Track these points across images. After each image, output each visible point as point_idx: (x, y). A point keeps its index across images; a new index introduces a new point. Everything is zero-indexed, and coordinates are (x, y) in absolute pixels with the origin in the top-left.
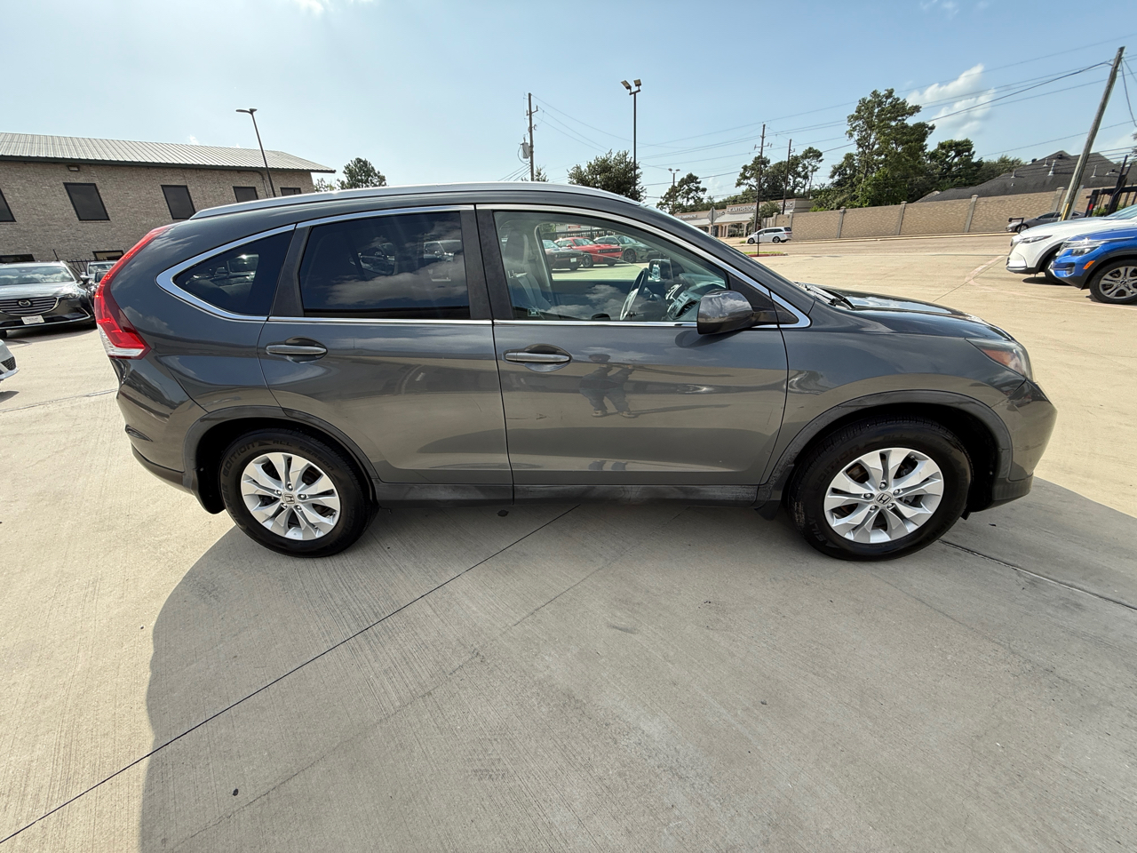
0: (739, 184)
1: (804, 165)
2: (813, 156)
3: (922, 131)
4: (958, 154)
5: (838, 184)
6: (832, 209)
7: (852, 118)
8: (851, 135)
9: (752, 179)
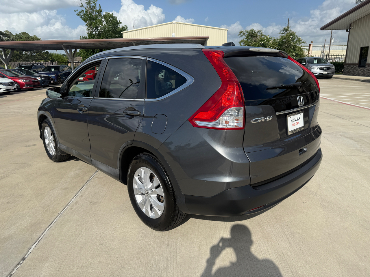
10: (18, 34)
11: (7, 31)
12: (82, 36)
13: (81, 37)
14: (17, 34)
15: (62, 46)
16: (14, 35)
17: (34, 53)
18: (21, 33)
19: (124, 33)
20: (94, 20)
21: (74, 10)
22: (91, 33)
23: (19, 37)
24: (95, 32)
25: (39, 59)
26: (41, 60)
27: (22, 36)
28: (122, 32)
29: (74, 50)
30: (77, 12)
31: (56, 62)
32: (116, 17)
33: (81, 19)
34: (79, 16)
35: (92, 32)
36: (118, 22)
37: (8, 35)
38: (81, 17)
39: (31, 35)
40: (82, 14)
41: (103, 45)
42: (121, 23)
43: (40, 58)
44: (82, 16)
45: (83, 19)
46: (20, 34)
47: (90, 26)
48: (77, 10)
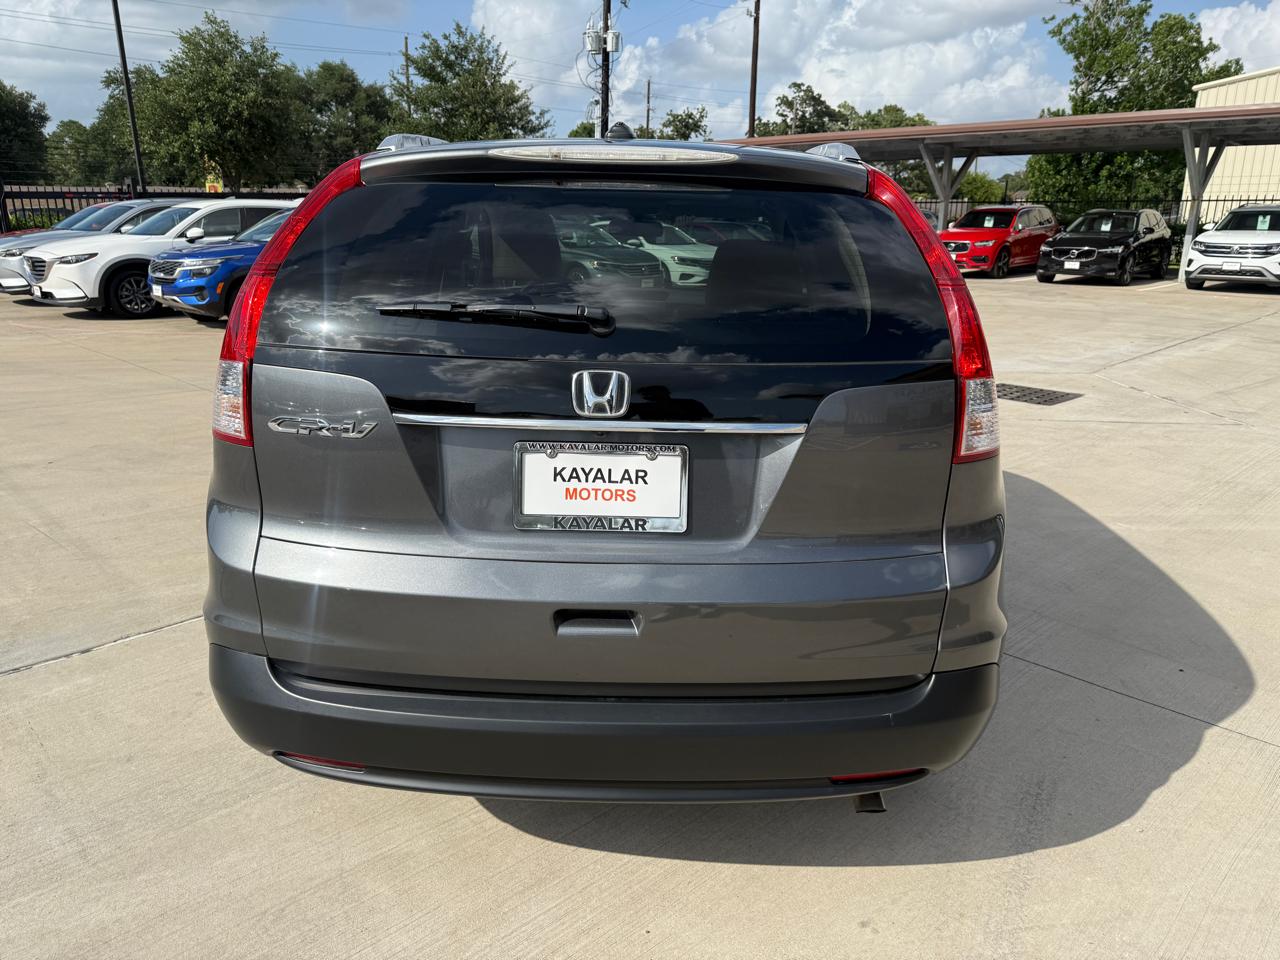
10: (874, 111)
11: (844, 106)
12: (1049, 110)
13: (1046, 111)
14: (869, 113)
15: (921, 147)
16: (861, 117)
17: (906, 168)
18: (882, 108)
19: (1204, 90)
20: (1107, 46)
21: (1044, 19)
22: (1083, 98)
23: (873, 120)
24: (1099, 94)
25: (914, 191)
26: (920, 192)
27: (884, 119)
28: (1195, 88)
29: (964, 159)
30: (1052, 25)
31: (966, 200)
32: (1199, 27)
33: (1061, 47)
34: (1056, 39)
35: (1090, 92)
36: (1206, 43)
37: (844, 115)
38: (1064, 40)
39: (910, 113)
40: (1067, 30)
41: (1064, 138)
42: (1213, 48)
43: (918, 185)
44: (1069, 38)
45: (1070, 49)
46: (880, 111)
47: (1087, 70)
48: (1053, 18)
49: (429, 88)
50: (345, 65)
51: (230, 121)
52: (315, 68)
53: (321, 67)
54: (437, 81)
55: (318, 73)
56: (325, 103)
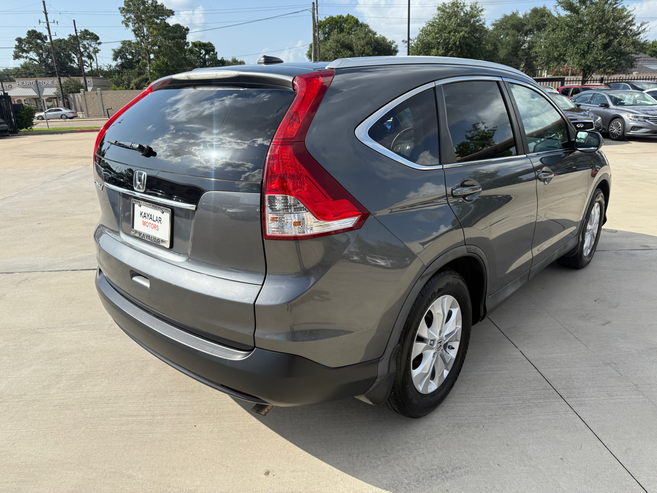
0: (17, 57)
1: (84, 45)
2: (92, 39)
3: (181, 32)
4: (207, 52)
5: (122, 66)
6: (132, 89)
7: (122, 10)
8: (127, 26)
9: (31, 53)
49: (569, 16)
50: (545, 8)
51: (452, 47)
52: (529, 12)
53: (532, 11)
54: (574, 12)
55: (530, 14)
56: (531, 30)
